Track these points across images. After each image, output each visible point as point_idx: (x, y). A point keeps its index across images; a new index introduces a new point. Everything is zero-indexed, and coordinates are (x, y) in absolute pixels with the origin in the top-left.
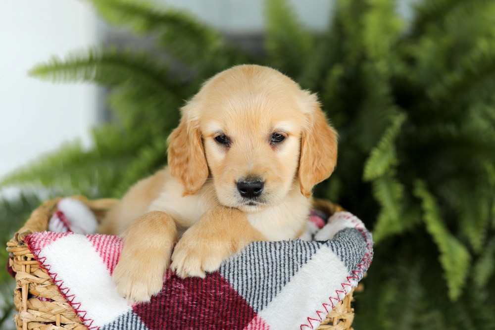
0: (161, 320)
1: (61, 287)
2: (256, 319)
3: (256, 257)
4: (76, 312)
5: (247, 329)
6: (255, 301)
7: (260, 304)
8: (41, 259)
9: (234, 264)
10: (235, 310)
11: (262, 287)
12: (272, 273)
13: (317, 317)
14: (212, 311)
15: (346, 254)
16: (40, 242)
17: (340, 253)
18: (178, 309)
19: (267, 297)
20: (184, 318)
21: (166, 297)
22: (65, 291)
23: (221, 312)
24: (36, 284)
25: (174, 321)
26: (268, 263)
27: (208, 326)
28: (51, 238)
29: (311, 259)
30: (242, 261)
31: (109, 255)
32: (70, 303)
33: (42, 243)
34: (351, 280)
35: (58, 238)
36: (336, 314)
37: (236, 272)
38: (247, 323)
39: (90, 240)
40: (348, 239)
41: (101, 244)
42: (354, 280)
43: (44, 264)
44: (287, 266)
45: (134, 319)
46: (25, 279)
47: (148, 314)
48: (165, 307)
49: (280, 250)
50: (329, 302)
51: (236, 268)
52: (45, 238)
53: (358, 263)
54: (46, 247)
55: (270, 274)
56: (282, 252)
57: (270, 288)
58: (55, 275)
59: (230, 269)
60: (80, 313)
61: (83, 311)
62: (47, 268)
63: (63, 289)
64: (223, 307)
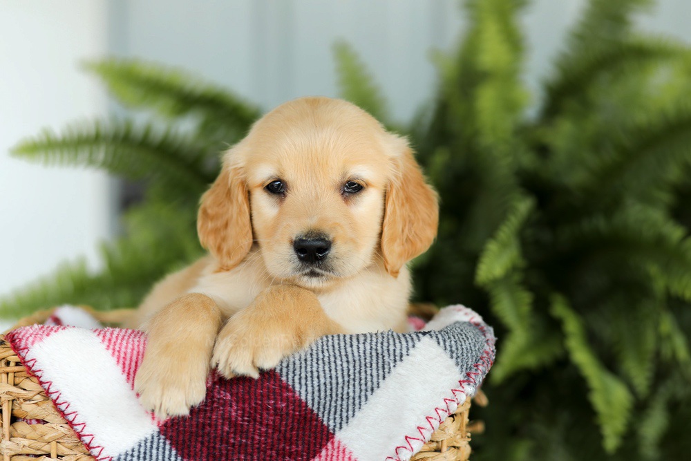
0: (199, 445)
1: (58, 402)
2: (333, 443)
3: (332, 353)
4: (79, 436)
5: (320, 456)
6: (331, 417)
7: (338, 421)
8: (29, 361)
9: (301, 363)
10: (304, 429)
11: (340, 396)
12: (355, 375)
13: (418, 435)
14: (270, 431)
15: (457, 349)
16: (28, 338)
17: (448, 347)
18: (223, 429)
19: (347, 411)
20: (232, 441)
21: (206, 411)
22: (63, 407)
23: (283, 432)
24: (22, 400)
25: (217, 446)
26: (348, 362)
27: (265, 452)
28: (43, 332)
29: (408, 355)
30: (312, 360)
31: (125, 354)
32: (70, 424)
33: (31, 339)
34: (465, 385)
35: (53, 333)
36: (445, 436)
37: (303, 375)
38: (321, 448)
39: (98, 335)
40: (459, 331)
41: (114, 340)
42: (469, 384)
43: (34, 368)
44: (374, 366)
45: (161, 445)
46: (7, 394)
47: (181, 437)
48: (204, 425)
50: (434, 414)
51: (303, 369)
52: (35, 333)
53: (474, 363)
54: (36, 345)
55: (352, 377)
56: (368, 347)
57: (351, 398)
58: (49, 384)
59: (294, 370)
60: (84, 438)
61: (88, 435)
62: (38, 374)
63: (61, 404)
64: (286, 425)
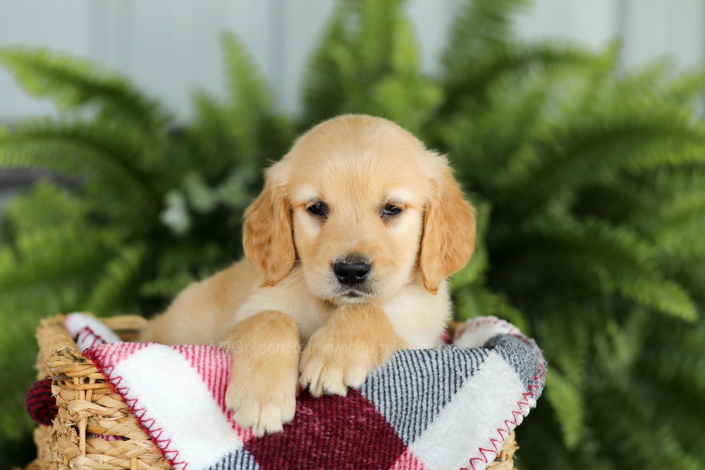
0: (282, 460)
1: (143, 419)
2: (405, 455)
3: (407, 369)
4: (163, 452)
5: (394, 468)
6: (406, 430)
7: (411, 433)
8: (114, 379)
9: (379, 379)
10: (380, 442)
11: (414, 410)
12: (428, 390)
13: (492, 447)
14: (350, 445)
15: (520, 363)
16: (111, 356)
17: (513, 362)
18: (306, 443)
19: (420, 425)
20: (314, 455)
22: (148, 424)
23: (362, 445)
24: (101, 417)
25: (300, 460)
26: (422, 377)
27: (344, 465)
28: (126, 350)
29: (478, 370)
30: (389, 376)
32: (154, 440)
33: (115, 357)
34: (528, 397)
35: (136, 350)
37: (381, 390)
38: (395, 460)
41: (197, 357)
42: (532, 397)
44: (447, 380)
45: (246, 460)
46: (85, 410)
47: (265, 452)
49: (436, 359)
50: (504, 427)
51: (381, 385)
52: (117, 350)
53: (533, 376)
54: (122, 362)
55: (426, 391)
56: (440, 362)
57: (424, 411)
58: (134, 401)
59: (373, 386)
60: (168, 454)
61: (173, 452)
62: (123, 391)
63: (145, 421)
64: (366, 439)
